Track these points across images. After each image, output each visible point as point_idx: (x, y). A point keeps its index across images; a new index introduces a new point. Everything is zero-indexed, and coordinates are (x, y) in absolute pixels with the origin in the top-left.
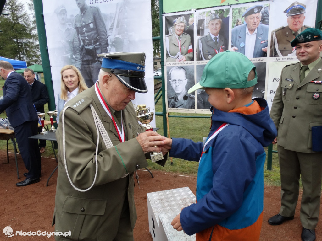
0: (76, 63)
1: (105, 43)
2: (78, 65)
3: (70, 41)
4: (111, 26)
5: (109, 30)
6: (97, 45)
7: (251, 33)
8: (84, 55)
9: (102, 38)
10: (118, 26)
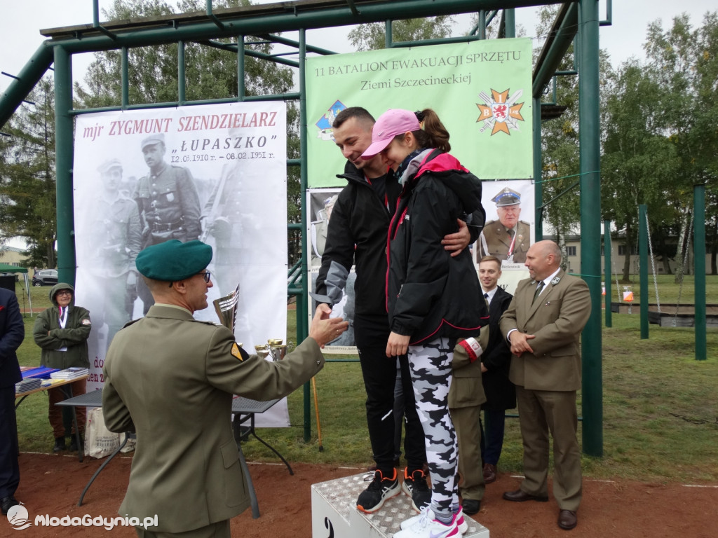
1: (196, 228)
3: (122, 221)
4: (209, 201)
5: (206, 207)
6: (178, 232)
9: (190, 220)
10: (222, 201)
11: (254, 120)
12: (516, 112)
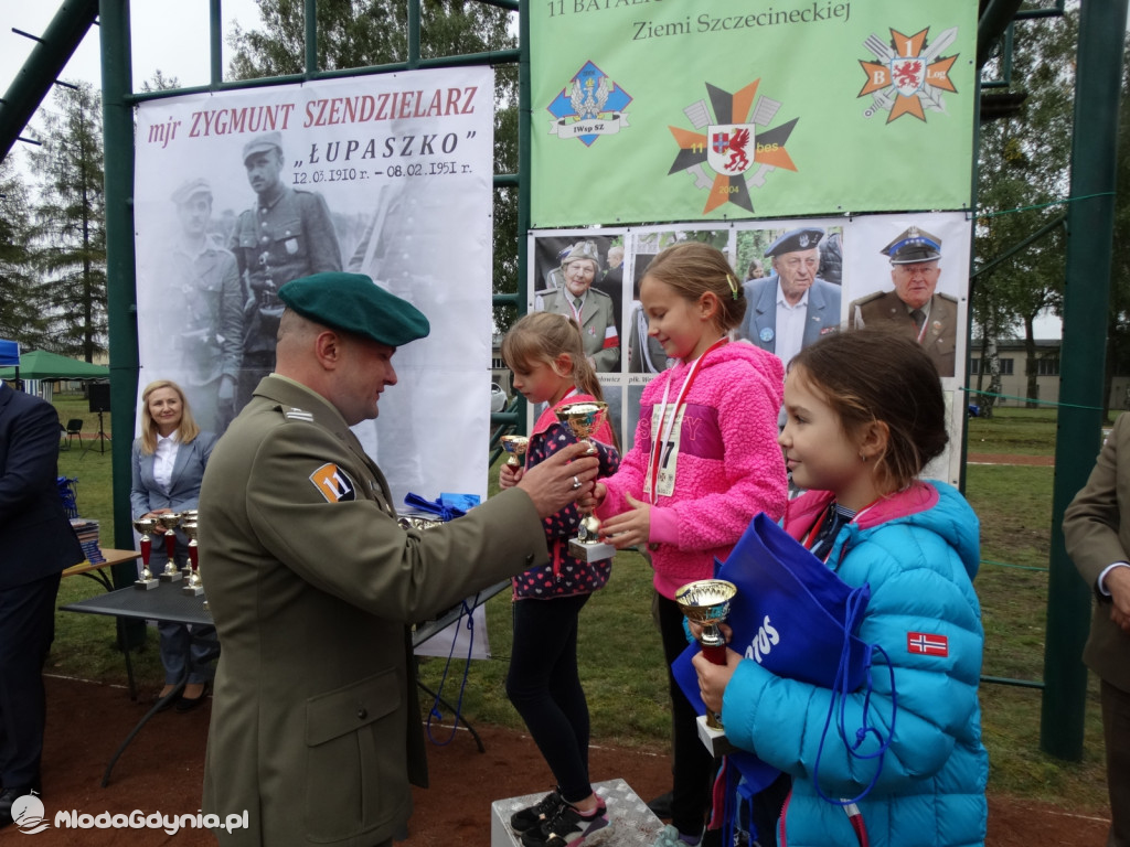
0: (226, 359)
2: (230, 366)
3: (211, 288)
4: (357, 253)
5: (351, 263)
7: (792, 304)
8: (255, 334)
10: (379, 253)
11: (435, 104)
12: (941, 75)
